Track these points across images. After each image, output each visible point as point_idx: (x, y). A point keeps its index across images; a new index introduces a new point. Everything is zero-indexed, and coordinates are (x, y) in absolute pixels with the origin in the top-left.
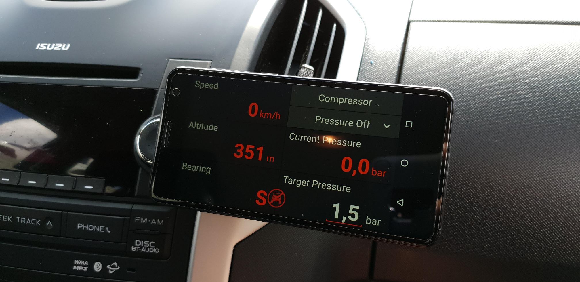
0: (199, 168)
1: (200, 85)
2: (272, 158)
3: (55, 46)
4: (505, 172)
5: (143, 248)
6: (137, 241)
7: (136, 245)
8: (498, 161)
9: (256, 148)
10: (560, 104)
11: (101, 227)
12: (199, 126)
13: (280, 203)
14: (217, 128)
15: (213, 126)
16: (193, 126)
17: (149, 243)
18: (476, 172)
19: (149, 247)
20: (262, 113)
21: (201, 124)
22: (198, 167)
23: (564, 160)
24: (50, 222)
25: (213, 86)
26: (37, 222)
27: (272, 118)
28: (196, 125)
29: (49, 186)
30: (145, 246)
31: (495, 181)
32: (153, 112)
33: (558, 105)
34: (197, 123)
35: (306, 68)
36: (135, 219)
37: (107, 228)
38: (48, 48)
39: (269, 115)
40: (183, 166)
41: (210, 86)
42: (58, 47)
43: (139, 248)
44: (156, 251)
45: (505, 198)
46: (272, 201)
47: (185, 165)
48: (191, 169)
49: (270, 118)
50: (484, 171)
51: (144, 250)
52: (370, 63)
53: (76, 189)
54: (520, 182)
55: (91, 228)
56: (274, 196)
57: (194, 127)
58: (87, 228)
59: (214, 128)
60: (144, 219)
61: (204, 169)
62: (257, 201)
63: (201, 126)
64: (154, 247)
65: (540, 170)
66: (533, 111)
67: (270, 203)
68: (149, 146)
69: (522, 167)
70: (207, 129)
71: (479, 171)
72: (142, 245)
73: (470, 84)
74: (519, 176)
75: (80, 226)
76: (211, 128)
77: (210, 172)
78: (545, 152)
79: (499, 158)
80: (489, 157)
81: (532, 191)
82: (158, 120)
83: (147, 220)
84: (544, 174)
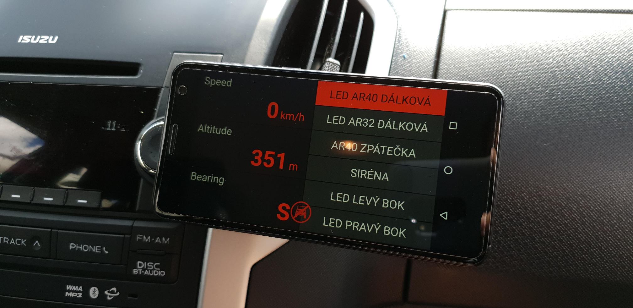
0: (210, 178)
1: (210, 82)
2: (295, 166)
3: (40, 39)
4: (556, 179)
5: (147, 271)
6: (139, 262)
7: (139, 267)
8: (548, 167)
9: (276, 154)
10: (616, 102)
11: (97, 247)
12: (210, 129)
13: (305, 217)
14: (231, 132)
15: (226, 130)
16: (202, 129)
17: (153, 265)
18: (523, 180)
19: (154, 269)
20: (283, 115)
21: (212, 127)
23: (622, 165)
24: (37, 241)
25: (225, 83)
26: (23, 242)
27: (294, 119)
28: (207, 128)
29: (36, 201)
30: (148, 268)
31: (545, 190)
32: (156, 114)
33: (614, 103)
34: (207, 126)
35: (331, 62)
36: (137, 237)
37: (104, 248)
38: (32, 41)
39: (292, 116)
40: (192, 176)
41: (222, 83)
42: (44, 39)
43: (141, 271)
44: (160, 273)
45: (556, 209)
46: (296, 216)
47: (194, 174)
48: (201, 179)
49: (293, 120)
50: (532, 179)
51: (148, 273)
52: (402, 57)
53: (68, 204)
54: (572, 190)
55: (85, 248)
56: (297, 209)
57: (204, 131)
58: (80, 248)
59: (228, 132)
60: (147, 237)
61: (216, 179)
62: (279, 216)
63: (212, 129)
64: (159, 269)
65: (594, 177)
66: (586, 111)
67: (293, 218)
68: (151, 153)
69: (575, 174)
70: (219, 133)
71: (527, 178)
72: (145, 268)
73: (516, 81)
74: (571, 183)
75: (72, 246)
76: (224, 131)
77: (223, 182)
78: (601, 157)
79: (549, 164)
80: (538, 163)
81: (586, 201)
82: (162, 123)
83: (151, 238)
84: (600, 182)
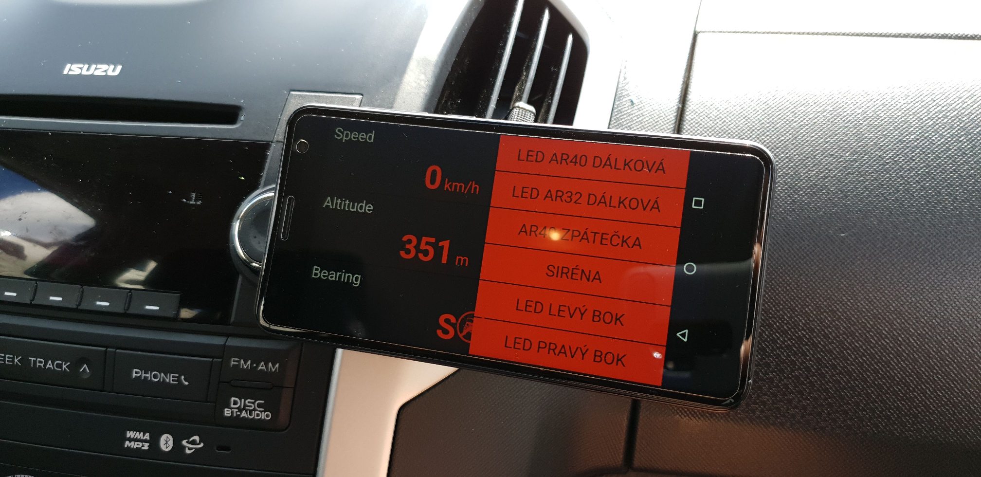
0: (340, 276)
1: (343, 135)
2: (465, 260)
3: (96, 69)
4: (857, 287)
5: (244, 412)
6: (233, 399)
7: (232, 406)
8: (845, 268)
9: (437, 241)
10: (951, 172)
11: (172, 375)
12: (341, 204)
14: (372, 208)
15: (364, 205)
16: (330, 204)
17: (253, 403)
18: (809, 287)
19: (255, 410)
20: (448, 183)
21: (345, 201)
22: (338, 274)
23: (958, 268)
24: (85, 366)
25: (365, 137)
26: (64, 366)
28: (337, 203)
29: (84, 306)
30: (247, 408)
31: (841, 302)
32: (263, 181)
33: (948, 174)
34: (337, 200)
35: (522, 108)
36: (230, 362)
37: (183, 377)
38: (85, 72)
39: (461, 186)
40: (314, 272)
41: (360, 136)
42: (101, 70)
43: (236, 412)
44: (265, 416)
45: (858, 332)
46: (464, 333)
47: (317, 270)
48: (327, 276)
49: (463, 191)
50: (822, 287)
51: (245, 415)
52: (629, 102)
53: (132, 311)
54: (883, 304)
55: (155, 376)
56: (467, 323)
57: (332, 206)
58: (147, 377)
59: (367, 208)
60: (245, 362)
61: (349, 277)
62: (439, 333)
63: (345, 204)
64: (262, 409)
65: (916, 284)
66: (906, 184)
67: (461, 336)
68: (255, 237)
69: (887, 279)
70: (355, 210)
71: (814, 285)
72: (242, 407)
73: (800, 139)
74: (881, 293)
75: (136, 373)
76: (361, 207)
77: (359, 282)
78: (926, 255)
79: (848, 264)
80: (830, 262)
81: (903, 321)
82: (271, 194)
83: (252, 364)
84: (924, 292)
